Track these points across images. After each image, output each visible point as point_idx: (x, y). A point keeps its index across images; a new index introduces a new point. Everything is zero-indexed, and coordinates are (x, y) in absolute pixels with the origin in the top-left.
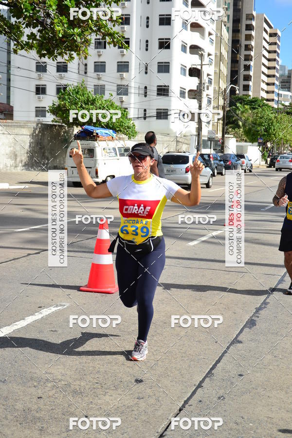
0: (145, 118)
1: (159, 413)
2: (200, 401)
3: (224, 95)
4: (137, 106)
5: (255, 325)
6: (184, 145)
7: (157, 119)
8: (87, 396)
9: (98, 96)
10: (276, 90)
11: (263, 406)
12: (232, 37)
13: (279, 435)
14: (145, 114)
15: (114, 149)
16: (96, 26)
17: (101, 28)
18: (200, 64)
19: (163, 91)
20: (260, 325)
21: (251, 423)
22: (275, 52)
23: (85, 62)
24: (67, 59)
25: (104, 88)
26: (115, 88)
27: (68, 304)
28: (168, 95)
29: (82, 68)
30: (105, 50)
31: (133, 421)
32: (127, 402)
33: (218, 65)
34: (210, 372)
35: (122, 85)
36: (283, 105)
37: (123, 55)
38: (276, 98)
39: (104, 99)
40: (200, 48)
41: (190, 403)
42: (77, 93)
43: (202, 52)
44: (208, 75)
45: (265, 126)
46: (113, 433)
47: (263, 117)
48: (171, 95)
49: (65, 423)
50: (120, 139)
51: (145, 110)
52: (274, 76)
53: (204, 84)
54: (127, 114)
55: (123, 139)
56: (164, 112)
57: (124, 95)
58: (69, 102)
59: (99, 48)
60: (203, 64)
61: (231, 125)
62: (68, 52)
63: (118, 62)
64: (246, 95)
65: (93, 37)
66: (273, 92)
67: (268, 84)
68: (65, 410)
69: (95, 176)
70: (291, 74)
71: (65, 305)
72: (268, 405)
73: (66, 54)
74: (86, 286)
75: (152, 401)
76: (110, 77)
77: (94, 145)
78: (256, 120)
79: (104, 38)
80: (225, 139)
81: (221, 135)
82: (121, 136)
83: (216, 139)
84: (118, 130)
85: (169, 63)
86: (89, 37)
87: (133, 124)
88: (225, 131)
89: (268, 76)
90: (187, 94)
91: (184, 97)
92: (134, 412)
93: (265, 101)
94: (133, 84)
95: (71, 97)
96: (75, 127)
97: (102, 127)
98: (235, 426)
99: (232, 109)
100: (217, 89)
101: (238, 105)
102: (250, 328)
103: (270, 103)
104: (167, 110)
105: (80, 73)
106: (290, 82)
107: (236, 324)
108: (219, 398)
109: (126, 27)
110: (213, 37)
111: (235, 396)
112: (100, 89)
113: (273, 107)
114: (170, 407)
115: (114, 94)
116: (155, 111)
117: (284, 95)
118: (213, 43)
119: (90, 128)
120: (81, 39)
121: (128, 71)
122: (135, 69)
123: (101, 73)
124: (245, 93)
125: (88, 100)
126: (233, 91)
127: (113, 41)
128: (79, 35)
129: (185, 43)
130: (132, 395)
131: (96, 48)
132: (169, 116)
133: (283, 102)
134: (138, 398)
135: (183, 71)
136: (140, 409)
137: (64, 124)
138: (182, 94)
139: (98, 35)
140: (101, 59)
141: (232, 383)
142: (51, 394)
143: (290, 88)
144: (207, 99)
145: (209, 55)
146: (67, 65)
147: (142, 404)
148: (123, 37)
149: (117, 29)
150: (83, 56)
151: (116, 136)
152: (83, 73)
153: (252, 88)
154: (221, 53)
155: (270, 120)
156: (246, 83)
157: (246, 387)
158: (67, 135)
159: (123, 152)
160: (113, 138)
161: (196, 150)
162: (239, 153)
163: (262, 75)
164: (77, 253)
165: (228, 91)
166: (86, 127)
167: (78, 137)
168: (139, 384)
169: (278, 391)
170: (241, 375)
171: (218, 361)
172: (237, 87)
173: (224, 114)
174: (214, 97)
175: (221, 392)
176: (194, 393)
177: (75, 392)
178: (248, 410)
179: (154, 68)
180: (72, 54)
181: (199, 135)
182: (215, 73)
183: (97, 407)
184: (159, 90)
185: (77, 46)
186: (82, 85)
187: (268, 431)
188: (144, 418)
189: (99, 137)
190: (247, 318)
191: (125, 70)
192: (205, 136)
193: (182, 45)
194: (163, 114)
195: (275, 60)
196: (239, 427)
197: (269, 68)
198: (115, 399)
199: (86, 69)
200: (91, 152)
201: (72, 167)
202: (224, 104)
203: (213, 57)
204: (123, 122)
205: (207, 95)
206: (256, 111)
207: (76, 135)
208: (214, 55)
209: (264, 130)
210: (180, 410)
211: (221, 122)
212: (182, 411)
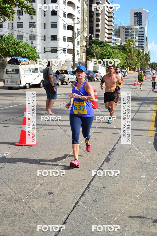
0: (45, 52)
1: (63, 210)
2: (84, 203)
3: (86, 40)
4: (40, 46)
5: (110, 160)
6: (66, 66)
7: (51, 52)
8: (23, 203)
9: (20, 41)
10: (113, 37)
11: (117, 204)
12: (90, 9)
13: (127, 219)
14: (45, 50)
15: (29, 69)
16: (18, 2)
17: (21, 4)
18: (73, 23)
19: (54, 38)
20: (112, 160)
21: (112, 213)
22: (112, 17)
23: (12, 22)
24: (3, 20)
25: (23, 36)
26: (29, 36)
27: (9, 153)
28: (56, 40)
29: (11, 25)
30: (22, 16)
31: (49, 215)
32: (45, 205)
33: (82, 24)
34: (88, 187)
35: (32, 35)
36: (116, 45)
37: (32, 19)
38: (113, 41)
39: (23, 42)
40: (73, 15)
41: (78, 204)
42: (9, 39)
43: (74, 17)
44: (77, 29)
45: (107, 56)
46: (38, 222)
47: (106, 51)
48: (58, 40)
49: (12, 218)
50: (32, 63)
51: (45, 48)
52: (111, 30)
53: (75, 34)
54: (35, 50)
55: (34, 64)
56: (54, 49)
57: (33, 40)
58: (4, 44)
59: (19, 15)
60: (75, 23)
61: (90, 56)
62: (3, 17)
63: (30, 23)
64: (98, 40)
65: (16, 9)
66: (111, 38)
67: (108, 34)
68: (11, 211)
69: (19, 83)
70: (120, 29)
71: (8, 153)
72: (120, 203)
73: (2, 18)
74: (19, 142)
75: (58, 204)
76: (26, 30)
77: (19, 67)
78: (103, 52)
79: (22, 9)
80: (87, 63)
81: (85, 61)
82: (33, 62)
83: (83, 63)
84: (31, 59)
85: (57, 23)
86: (14, 9)
87: (39, 55)
88: (87, 58)
89: (108, 30)
90: (66, 40)
91: (65, 41)
92: (49, 211)
93: (107, 43)
94: (38, 34)
95: (5, 41)
96: (8, 57)
97: (23, 57)
98: (103, 216)
99: (90, 47)
100: (82, 36)
101: (93, 45)
102: (107, 162)
103: (110, 44)
104: (57, 48)
105: (10, 28)
106: (120, 33)
107: (99, 161)
108: (94, 201)
109: (33, 3)
110: (80, 9)
111: (102, 199)
112: (21, 37)
113: (111, 46)
114: (68, 207)
115: (28, 39)
116: (50, 48)
117: (117, 39)
118: (79, 12)
119: (16, 58)
120: (10, 10)
121: (35, 27)
122: (39, 26)
123: (21, 29)
124: (97, 38)
125: (14, 43)
126: (90, 38)
127: (27, 11)
128: (9, 8)
129: (65, 12)
130: (47, 201)
131: (18, 15)
132: (57, 51)
133: (116, 43)
134: (50, 203)
135: (64, 27)
136: (52, 209)
137: (2, 56)
138: (64, 39)
139: (19, 8)
140: (21, 21)
141: (100, 192)
142: (3, 202)
143: (120, 36)
144: (77, 42)
145: (78, 18)
146: (2, 24)
147: (53, 206)
148: (33, 9)
149: (29, 4)
150: (11, 19)
151: (30, 62)
152: (11, 28)
153: (100, 36)
154: (84, 18)
155: (110, 52)
156: (97, 33)
157: (107, 194)
158: (4, 62)
159: (34, 70)
160: (28, 63)
161: (72, 69)
162: (95, 70)
163: (105, 29)
164: (12, 125)
165: (88, 38)
166: (13, 57)
167: (10, 62)
168: (51, 195)
169: (124, 196)
170: (104, 188)
171: (92, 181)
172: (93, 36)
173: (86, 50)
174: (81, 41)
175: (95, 198)
176: (80, 198)
177: (16, 201)
178: (109, 207)
179: (49, 26)
180: (5, 18)
181: (73, 61)
182: (81, 28)
183: (29, 209)
184: (51, 37)
185: (8, 14)
186: (11, 35)
187: (121, 217)
188: (54, 213)
189: (21, 62)
190: (105, 157)
191: (34, 26)
192: (76, 61)
193: (64, 13)
194: (54, 50)
195: (112, 21)
196: (106, 216)
197: (109, 26)
198: (38, 204)
199: (13, 26)
200: (17, 71)
201: (7, 79)
202: (86, 44)
203: (80, 20)
204: (33, 55)
205: (77, 40)
206: (103, 48)
207: (8, 61)
208: (80, 18)
209: (107, 58)
210: (74, 208)
211: (85, 54)
212: (74, 209)
